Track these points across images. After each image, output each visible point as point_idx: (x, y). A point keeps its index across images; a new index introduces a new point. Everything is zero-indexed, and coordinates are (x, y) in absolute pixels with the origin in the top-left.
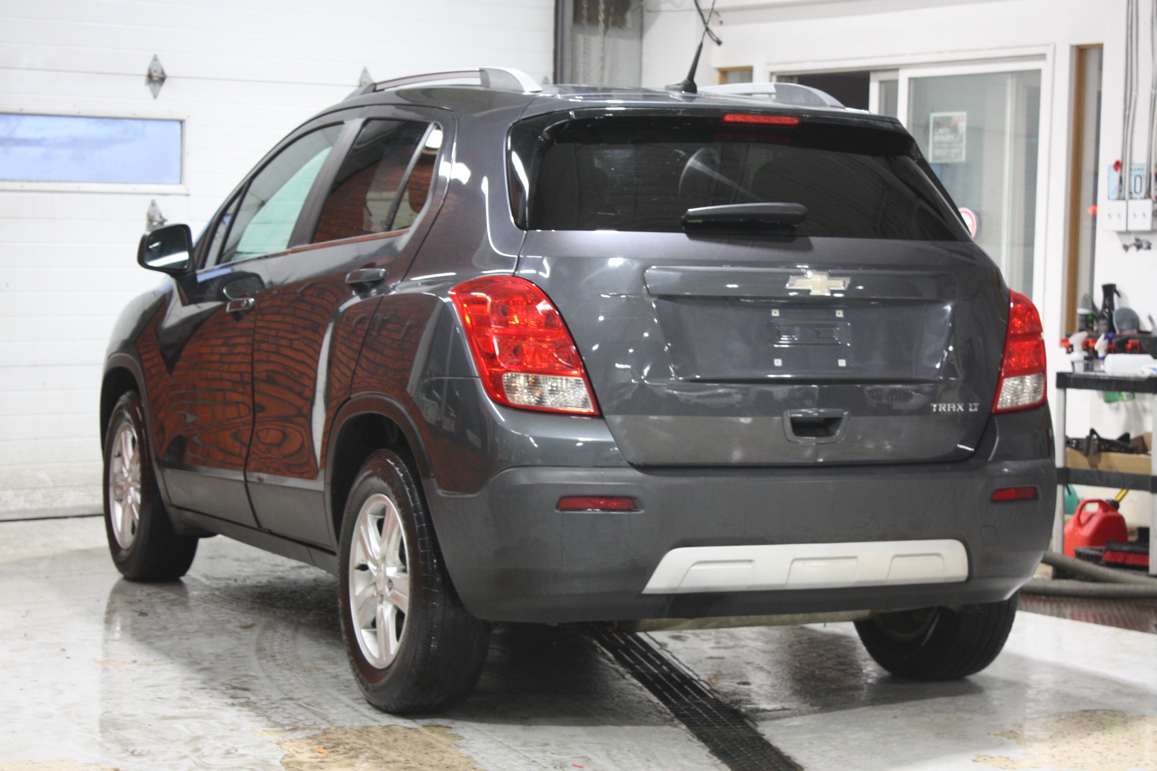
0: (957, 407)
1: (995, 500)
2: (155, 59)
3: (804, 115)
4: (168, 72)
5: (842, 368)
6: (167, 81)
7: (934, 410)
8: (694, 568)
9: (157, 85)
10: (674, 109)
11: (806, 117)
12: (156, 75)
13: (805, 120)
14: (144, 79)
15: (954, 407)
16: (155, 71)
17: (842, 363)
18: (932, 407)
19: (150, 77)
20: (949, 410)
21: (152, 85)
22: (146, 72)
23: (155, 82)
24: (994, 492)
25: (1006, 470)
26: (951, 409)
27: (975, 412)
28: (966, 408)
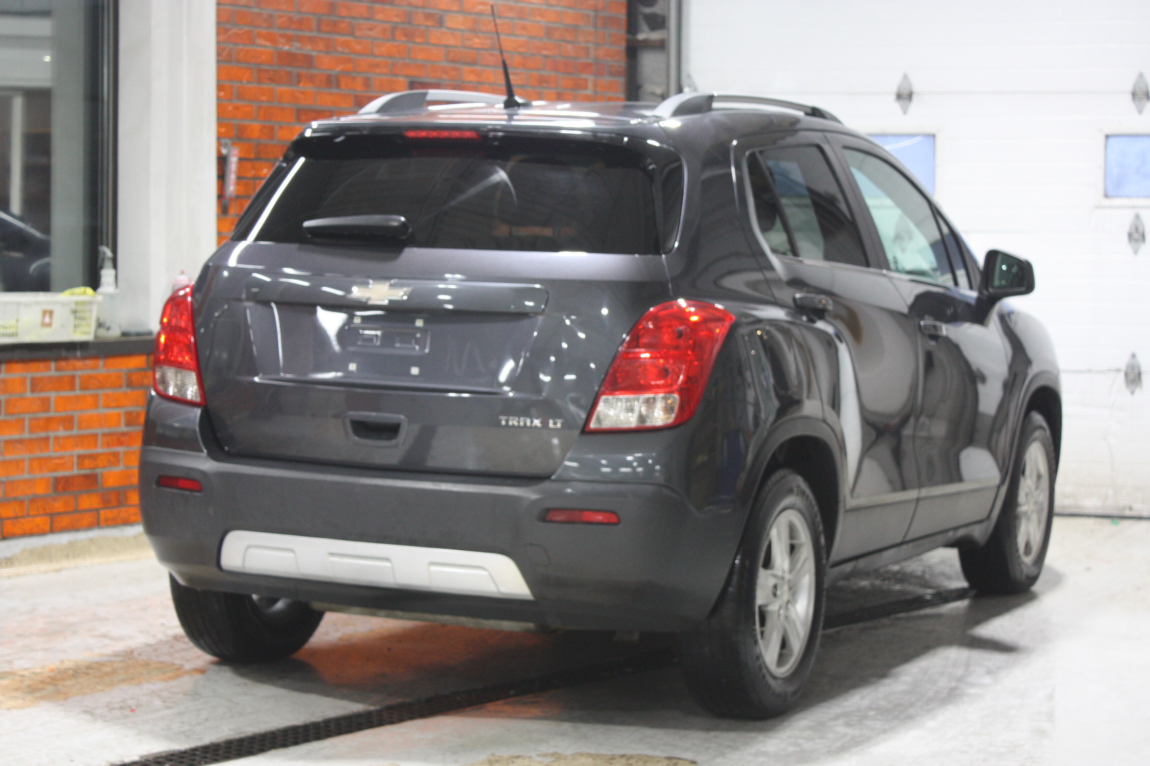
0: (532, 422)
1: (543, 519)
2: (905, 77)
4: (916, 88)
5: (416, 376)
6: (915, 98)
7: (504, 423)
8: (249, 551)
9: (906, 102)
12: (905, 92)
14: (893, 97)
15: (528, 421)
16: (904, 89)
17: (417, 371)
18: (502, 421)
19: (899, 96)
20: (522, 425)
21: (901, 102)
22: (895, 90)
23: (904, 99)
24: (548, 510)
25: (569, 490)
26: (525, 424)
27: (557, 429)
28: (545, 424)
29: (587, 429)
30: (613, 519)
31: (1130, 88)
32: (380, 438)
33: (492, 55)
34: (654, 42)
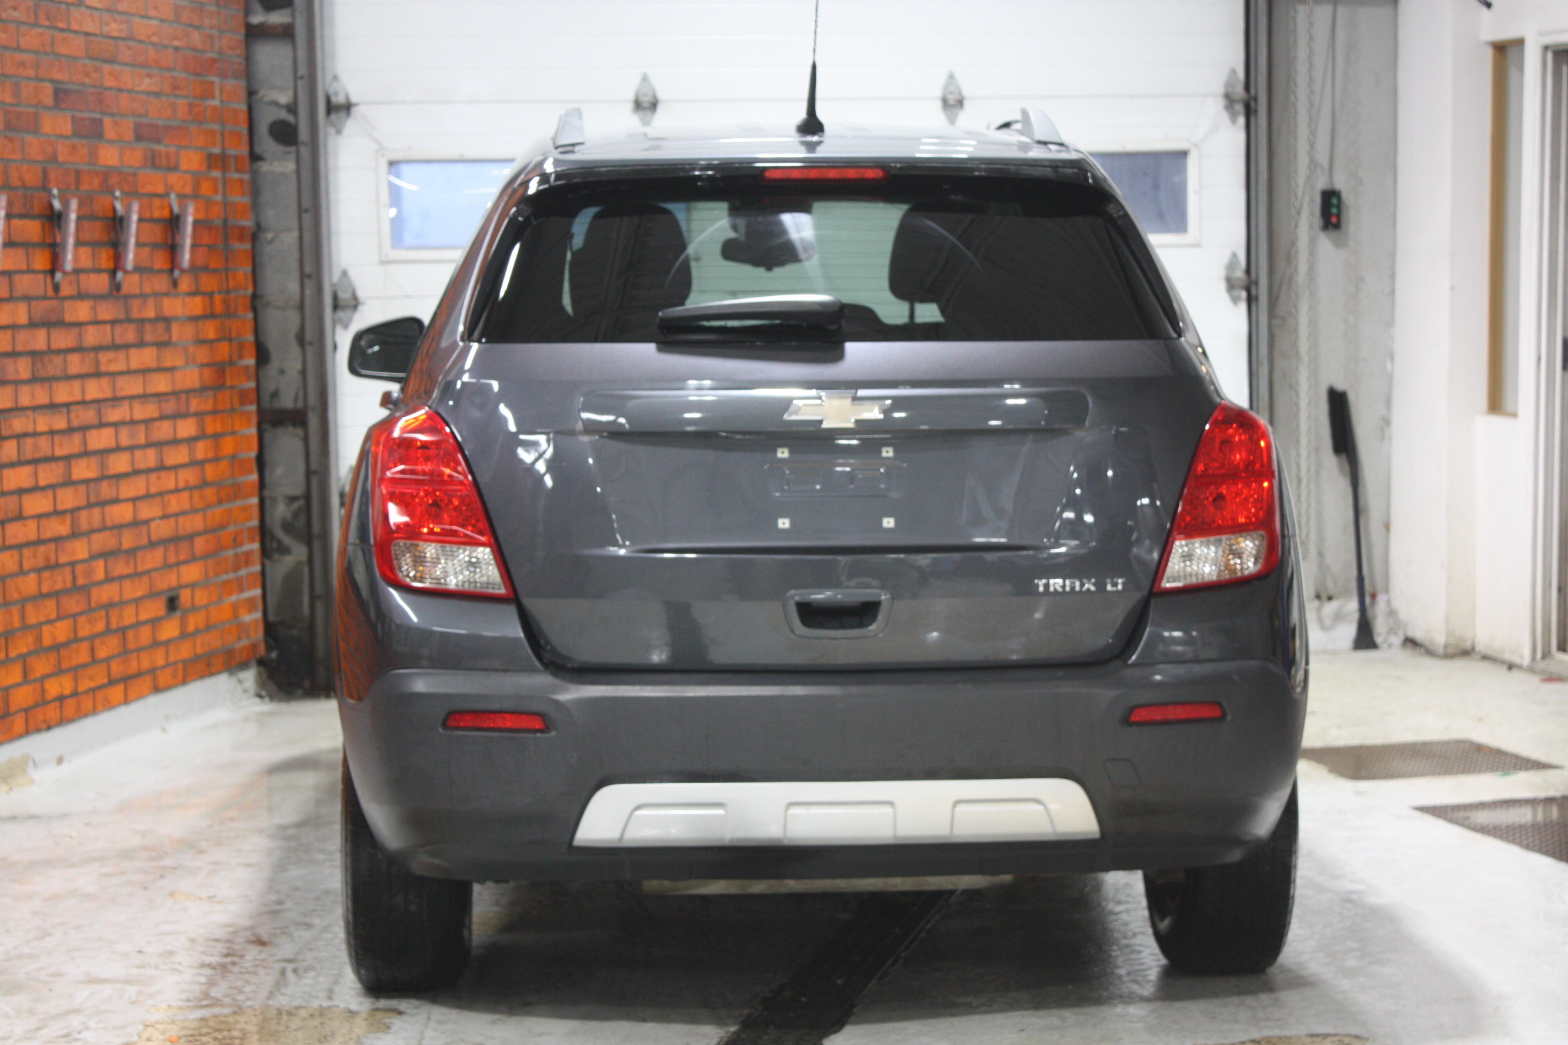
0: (1082, 585)
1: (1127, 721)
2: (645, 79)
3: (892, 165)
4: (661, 95)
5: (889, 530)
6: (660, 107)
7: (1041, 589)
8: (637, 813)
9: (648, 113)
10: (687, 167)
11: (896, 167)
12: (646, 100)
13: (893, 172)
14: (630, 106)
15: (1078, 584)
16: (645, 95)
17: (889, 523)
18: (1038, 585)
19: (638, 105)
20: (1068, 589)
21: (641, 113)
22: (632, 97)
23: (644, 109)
24: (1132, 709)
25: (1158, 677)
26: (1073, 588)
27: (1118, 592)
28: (1101, 586)
29: (1155, 590)
30: (1216, 713)
31: (938, 93)
32: (843, 627)
33: (129, 48)
34: (274, 27)
